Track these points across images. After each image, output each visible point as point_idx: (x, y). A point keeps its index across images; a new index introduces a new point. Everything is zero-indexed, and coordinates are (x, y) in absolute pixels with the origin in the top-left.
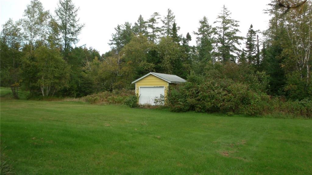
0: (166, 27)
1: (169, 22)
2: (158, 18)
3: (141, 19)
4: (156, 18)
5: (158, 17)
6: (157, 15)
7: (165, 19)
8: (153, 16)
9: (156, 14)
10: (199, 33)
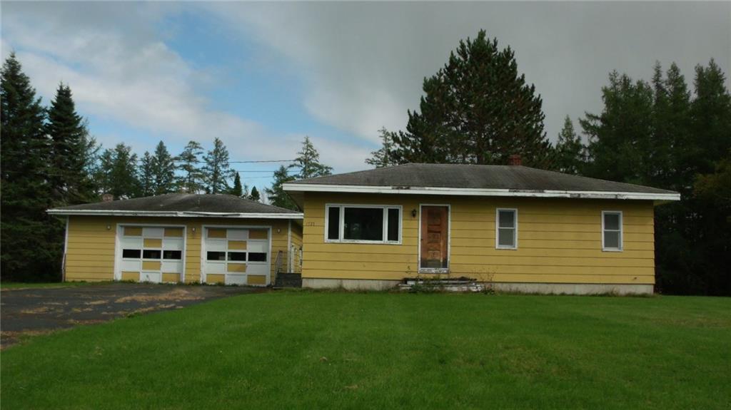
0: (212, 170)
1: (217, 161)
2: (198, 153)
3: (161, 149)
4: (194, 152)
5: (198, 150)
6: (196, 147)
7: (210, 156)
8: (189, 148)
9: (194, 144)
10: (274, 191)
